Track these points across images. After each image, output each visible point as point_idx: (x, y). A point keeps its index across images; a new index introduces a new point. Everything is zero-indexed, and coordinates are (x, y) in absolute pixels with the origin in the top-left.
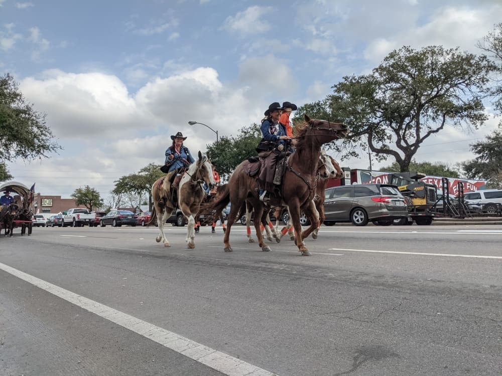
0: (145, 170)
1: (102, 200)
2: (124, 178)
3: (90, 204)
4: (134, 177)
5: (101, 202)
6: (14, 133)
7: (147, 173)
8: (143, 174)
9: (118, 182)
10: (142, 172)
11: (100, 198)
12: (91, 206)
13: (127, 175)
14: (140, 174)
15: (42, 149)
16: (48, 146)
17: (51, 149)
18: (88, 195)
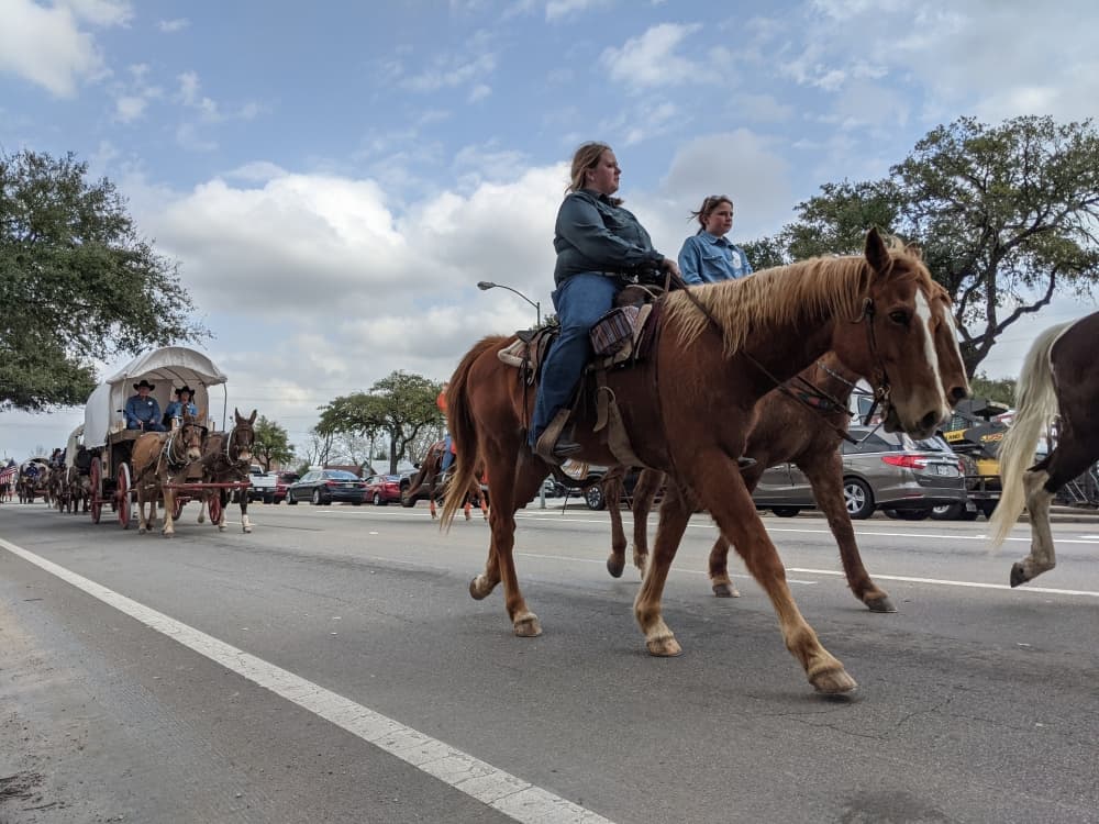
0: (383, 385)
1: (292, 447)
2: (340, 402)
3: (266, 455)
4: (360, 400)
5: (290, 451)
6: (114, 301)
7: (387, 391)
8: (380, 393)
9: (327, 410)
10: (377, 389)
11: (288, 444)
12: (268, 460)
13: (346, 395)
14: (373, 393)
15: (171, 338)
16: (185, 331)
17: (191, 339)
18: (263, 435)
